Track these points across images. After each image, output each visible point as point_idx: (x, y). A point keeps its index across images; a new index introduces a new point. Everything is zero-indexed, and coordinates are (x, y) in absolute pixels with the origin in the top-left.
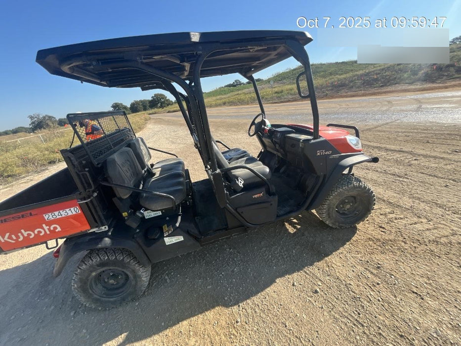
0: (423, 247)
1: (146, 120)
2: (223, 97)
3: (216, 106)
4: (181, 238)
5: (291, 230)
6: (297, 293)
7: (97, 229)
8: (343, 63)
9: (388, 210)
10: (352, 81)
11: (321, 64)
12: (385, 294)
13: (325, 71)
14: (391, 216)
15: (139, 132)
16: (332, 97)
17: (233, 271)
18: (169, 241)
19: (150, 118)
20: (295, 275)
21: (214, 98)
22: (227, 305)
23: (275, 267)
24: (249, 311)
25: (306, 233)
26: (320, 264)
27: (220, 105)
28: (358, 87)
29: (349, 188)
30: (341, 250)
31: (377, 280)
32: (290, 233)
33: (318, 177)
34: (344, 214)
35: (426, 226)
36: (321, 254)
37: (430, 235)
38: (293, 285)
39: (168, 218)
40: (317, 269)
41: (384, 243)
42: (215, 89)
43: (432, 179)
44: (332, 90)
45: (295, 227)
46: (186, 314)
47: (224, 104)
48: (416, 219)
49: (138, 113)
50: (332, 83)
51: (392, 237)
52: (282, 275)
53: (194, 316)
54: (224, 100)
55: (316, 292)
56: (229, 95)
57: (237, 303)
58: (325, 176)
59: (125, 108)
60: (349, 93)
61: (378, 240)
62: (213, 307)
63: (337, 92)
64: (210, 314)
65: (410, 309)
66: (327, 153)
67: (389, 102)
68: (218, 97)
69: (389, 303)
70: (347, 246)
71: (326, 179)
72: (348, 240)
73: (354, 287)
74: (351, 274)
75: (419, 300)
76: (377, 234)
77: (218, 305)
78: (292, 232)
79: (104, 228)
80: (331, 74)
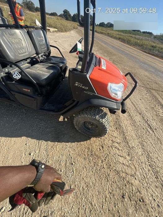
1: (74, 28)
6: (22, 149)
15: (64, 32)
19: (77, 28)
20: (33, 140)
23: (30, 131)
26: (50, 143)
29: (92, 117)
30: (69, 144)
32: (59, 120)
33: (74, 101)
36: (57, 139)
38: (26, 144)
40: (46, 144)
47: (119, 39)
49: (75, 23)
52: (28, 136)
56: (126, 35)
59: (70, 15)
61: (92, 151)
66: (83, 87)
70: (74, 144)
71: (78, 105)
74: (56, 158)
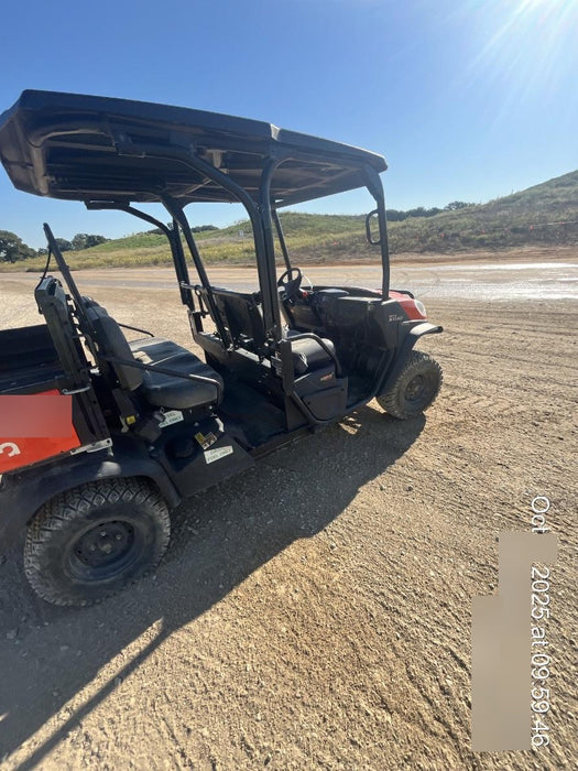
0: (492, 422)
2: (149, 250)
3: (139, 265)
4: (229, 450)
5: (352, 431)
6: (390, 497)
7: (90, 446)
8: (334, 216)
9: (449, 393)
10: (352, 244)
11: (307, 215)
12: (476, 472)
13: (313, 226)
14: (453, 397)
16: (332, 264)
17: (295, 495)
18: (211, 456)
20: (378, 478)
21: (131, 251)
22: (308, 534)
23: (350, 477)
24: (341, 531)
25: (371, 431)
26: (401, 460)
27: (147, 265)
28: (363, 253)
30: (418, 441)
31: (464, 462)
32: (351, 435)
33: (389, 352)
34: (410, 399)
35: (488, 403)
36: (399, 451)
37: (495, 410)
38: (382, 489)
39: (197, 424)
40: (399, 465)
41: (457, 425)
42: (131, 234)
43: (477, 357)
44: (330, 253)
45: (355, 427)
46: (253, 563)
48: (476, 398)
50: (327, 244)
51: (462, 419)
52: (364, 482)
53: (266, 561)
54: (154, 257)
55: (410, 489)
57: (321, 528)
58: (396, 349)
60: (353, 260)
61: (451, 424)
62: (290, 543)
63: (338, 256)
64: (291, 551)
65: (500, 480)
66: (398, 318)
67: (405, 274)
68: (140, 250)
69: (482, 480)
70: (422, 435)
72: (422, 429)
73: (446, 474)
74: (437, 463)
75: (505, 470)
76: (447, 418)
77: (296, 539)
78: (353, 433)
79: (106, 444)
80: (321, 230)
